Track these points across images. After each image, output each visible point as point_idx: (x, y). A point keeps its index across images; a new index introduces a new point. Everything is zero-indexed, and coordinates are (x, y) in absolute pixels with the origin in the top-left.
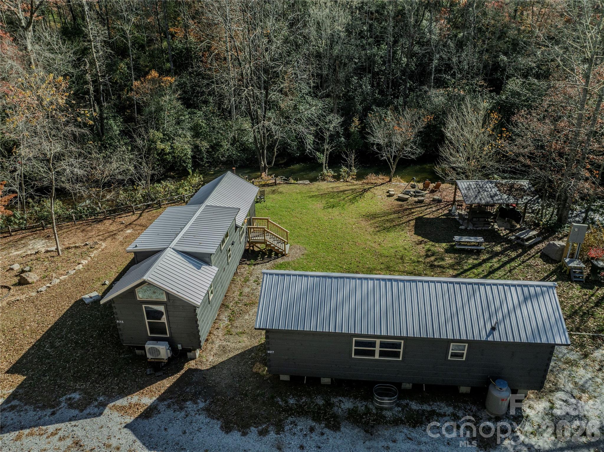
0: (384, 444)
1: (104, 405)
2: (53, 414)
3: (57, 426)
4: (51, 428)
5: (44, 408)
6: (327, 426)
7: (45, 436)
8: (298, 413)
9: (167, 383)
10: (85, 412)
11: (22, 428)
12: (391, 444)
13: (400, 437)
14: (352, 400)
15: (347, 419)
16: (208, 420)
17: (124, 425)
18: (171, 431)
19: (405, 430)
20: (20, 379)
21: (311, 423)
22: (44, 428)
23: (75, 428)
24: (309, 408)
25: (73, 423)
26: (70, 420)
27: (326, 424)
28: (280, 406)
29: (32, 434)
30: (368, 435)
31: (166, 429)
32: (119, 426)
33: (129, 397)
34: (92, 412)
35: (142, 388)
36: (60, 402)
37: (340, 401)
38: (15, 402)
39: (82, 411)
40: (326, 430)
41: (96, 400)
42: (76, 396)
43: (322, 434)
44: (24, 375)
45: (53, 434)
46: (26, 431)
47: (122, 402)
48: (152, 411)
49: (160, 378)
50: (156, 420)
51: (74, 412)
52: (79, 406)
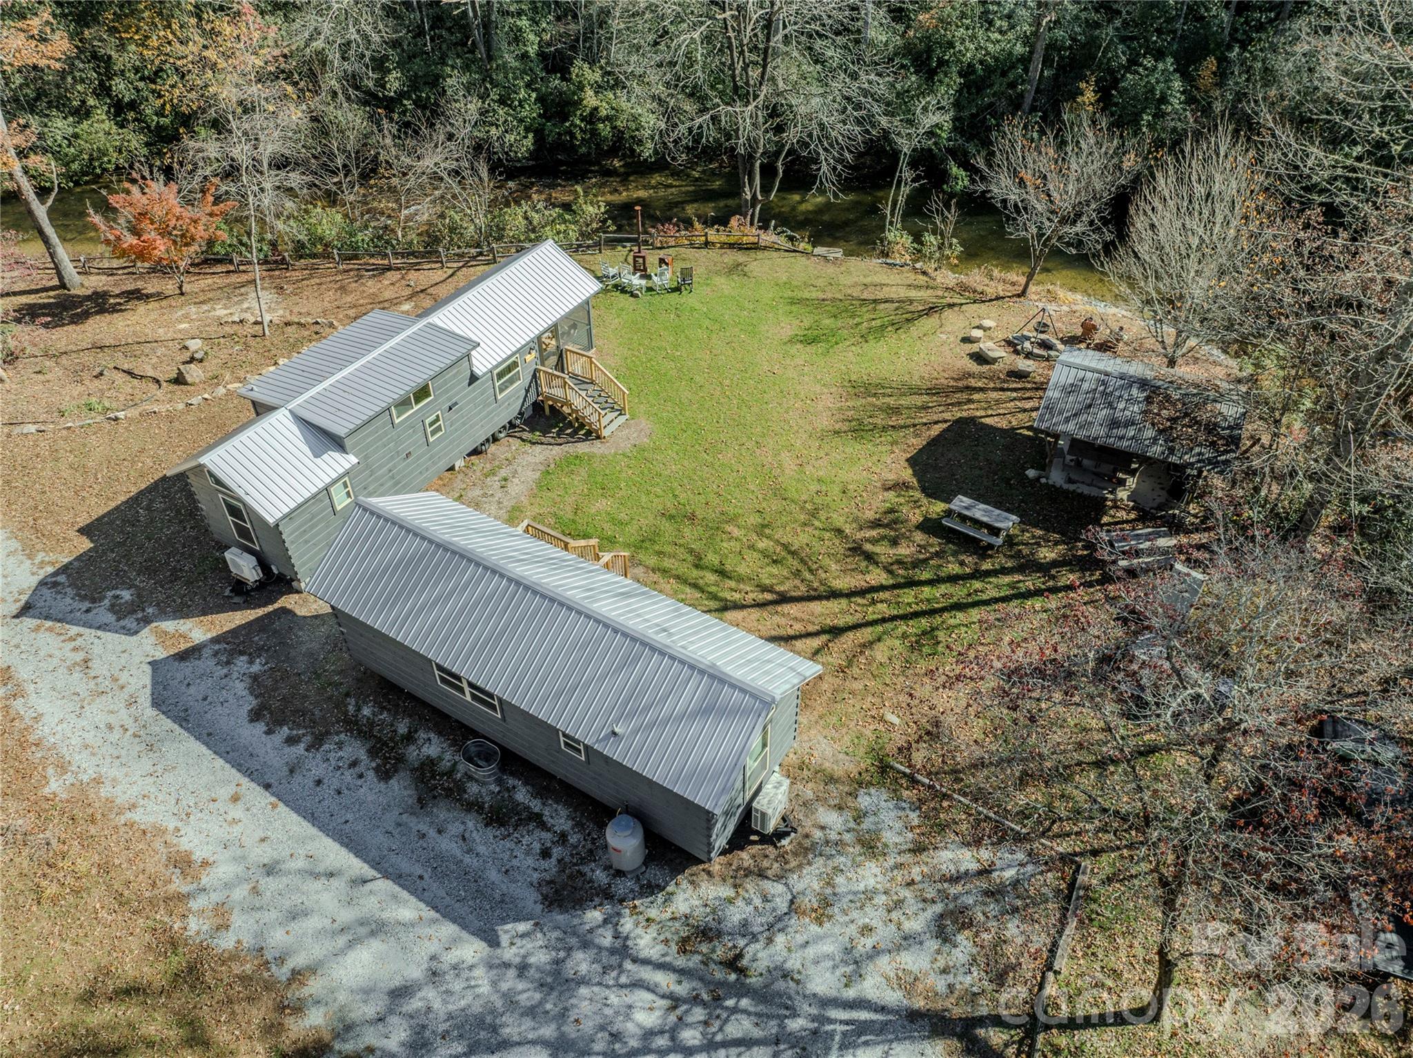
0: (423, 828)
1: (147, 621)
2: (88, 611)
3: (81, 630)
4: (74, 630)
5: (83, 598)
6: (377, 770)
7: (63, 638)
8: (360, 731)
9: (239, 618)
10: (122, 623)
11: (47, 618)
12: (432, 833)
13: (455, 828)
14: (445, 745)
15: (413, 770)
16: (245, 693)
17: (150, 659)
18: (192, 690)
19: (470, 824)
20: (86, 544)
21: (362, 755)
22: (68, 626)
23: (96, 641)
24: (380, 731)
25: (99, 633)
26: (99, 628)
27: (378, 765)
28: (346, 713)
29: (50, 629)
30: (417, 806)
31: (189, 684)
32: (143, 659)
33: (182, 621)
34: (129, 626)
35: (204, 614)
36: (105, 597)
37: (429, 739)
38: (62, 578)
39: (119, 620)
40: (371, 775)
41: (143, 610)
42: (126, 595)
43: (361, 776)
44: (92, 541)
45: (72, 639)
46: (49, 624)
47: (169, 625)
48: (193, 652)
49: (236, 608)
50: (187, 667)
51: (110, 618)
52: (120, 611)
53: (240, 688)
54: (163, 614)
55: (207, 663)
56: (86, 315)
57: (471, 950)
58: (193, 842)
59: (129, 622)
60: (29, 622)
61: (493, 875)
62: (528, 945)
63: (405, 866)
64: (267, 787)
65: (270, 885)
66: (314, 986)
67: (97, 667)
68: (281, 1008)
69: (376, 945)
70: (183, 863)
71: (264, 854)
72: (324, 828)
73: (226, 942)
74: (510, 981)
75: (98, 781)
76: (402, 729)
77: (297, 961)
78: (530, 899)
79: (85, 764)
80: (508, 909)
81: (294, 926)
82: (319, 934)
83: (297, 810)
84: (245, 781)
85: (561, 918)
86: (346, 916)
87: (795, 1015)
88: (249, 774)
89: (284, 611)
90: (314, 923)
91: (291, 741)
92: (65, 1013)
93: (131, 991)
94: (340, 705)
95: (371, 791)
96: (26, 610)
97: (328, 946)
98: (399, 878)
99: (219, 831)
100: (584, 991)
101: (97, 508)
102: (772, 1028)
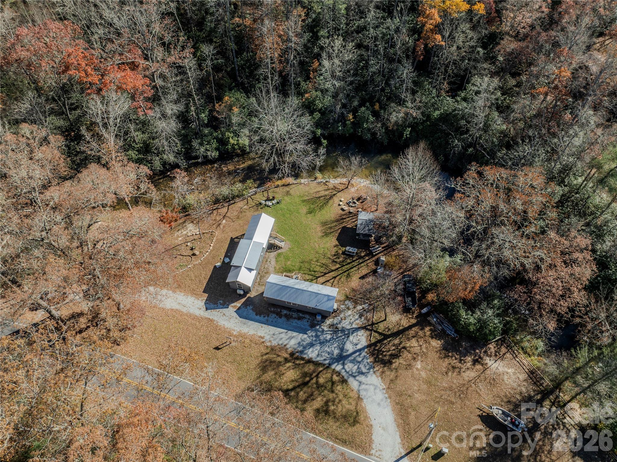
0: (290, 323)
1: (228, 305)
2: (217, 306)
5: (215, 304)
6: (279, 317)
7: (217, 312)
8: (273, 312)
9: (243, 300)
11: (211, 309)
13: (294, 322)
15: (284, 316)
17: (234, 311)
18: (245, 313)
21: (276, 316)
24: (276, 311)
25: (222, 309)
28: (270, 310)
29: (214, 311)
30: (287, 320)
33: (234, 303)
35: (237, 301)
36: (218, 303)
37: (284, 311)
38: (208, 302)
39: (224, 306)
41: (226, 303)
42: (222, 302)
44: (207, 294)
47: (232, 305)
48: (240, 307)
50: (241, 310)
53: (251, 311)
54: (231, 303)
55: (243, 309)
57: (305, 336)
58: (260, 334)
61: (303, 326)
62: (311, 333)
64: (265, 324)
65: (275, 336)
66: (288, 346)
67: (226, 314)
68: (286, 349)
69: (293, 339)
70: (261, 337)
71: (271, 333)
73: (274, 344)
74: (312, 338)
75: (241, 330)
76: (279, 310)
77: (284, 344)
79: (237, 329)
80: (307, 330)
81: (281, 340)
82: (285, 340)
84: (262, 324)
85: (314, 329)
86: (287, 337)
87: (346, 331)
89: (249, 296)
91: (264, 316)
92: (261, 358)
93: (267, 353)
95: (280, 320)
96: (207, 309)
97: (287, 341)
99: (263, 332)
100: (321, 336)
101: (202, 287)
102: (344, 333)
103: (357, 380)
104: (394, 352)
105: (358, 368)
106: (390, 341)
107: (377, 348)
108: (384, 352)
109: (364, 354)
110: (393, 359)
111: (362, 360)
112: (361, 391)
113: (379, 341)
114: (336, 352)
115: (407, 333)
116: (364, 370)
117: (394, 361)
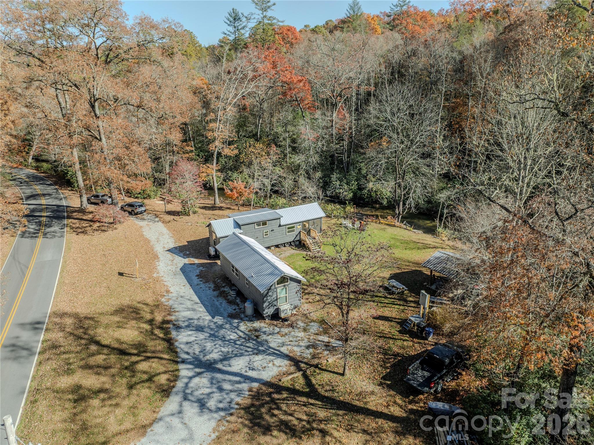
0: (215, 299)
1: (188, 257)
2: (179, 253)
3: (176, 255)
5: (180, 251)
8: (215, 283)
12: (216, 301)
13: (221, 301)
15: (220, 291)
17: (185, 263)
18: (189, 269)
19: (224, 302)
20: (186, 244)
21: (212, 286)
22: (174, 254)
23: (177, 258)
24: (219, 284)
25: (179, 257)
27: (214, 289)
28: (214, 280)
30: (216, 296)
32: (183, 262)
33: (195, 259)
35: (200, 259)
36: (184, 252)
38: (178, 247)
40: (211, 290)
42: (188, 253)
43: (209, 289)
44: (188, 243)
45: (173, 256)
46: (171, 253)
47: (192, 259)
48: (194, 264)
49: (207, 260)
50: (190, 266)
51: (182, 255)
52: (184, 255)
53: (198, 271)
54: (192, 257)
55: (195, 266)
56: (216, 210)
57: (209, 318)
58: (172, 289)
59: (185, 257)
60: (168, 252)
61: (222, 309)
62: (220, 320)
63: (206, 303)
64: (191, 286)
65: (180, 299)
66: (177, 314)
67: (175, 261)
68: (168, 314)
69: (192, 312)
70: (168, 292)
71: (182, 294)
72: (196, 295)
73: (167, 304)
74: (212, 324)
75: (162, 277)
76: (223, 285)
77: (177, 310)
78: (226, 314)
79: (162, 274)
80: (220, 315)
81: (180, 305)
82: (183, 307)
83: (194, 290)
84: (188, 284)
85: (229, 319)
86: (190, 307)
87: (262, 346)
88: (189, 283)
89: (216, 263)
90: (184, 306)
91: (201, 281)
92: (134, 303)
93: (147, 304)
94: (214, 278)
95: (210, 292)
96: (168, 250)
97: (183, 309)
98: (204, 305)
99: (177, 289)
100: (224, 330)
101: (193, 239)
102: (256, 347)
103: (181, 406)
104: (296, 422)
105: (209, 395)
106: (311, 404)
107: (276, 396)
108: (279, 408)
109: (245, 386)
110: (280, 430)
111: (231, 391)
112: (161, 423)
113: (293, 392)
114: (215, 356)
115: (360, 417)
116: (212, 404)
117: (275, 433)
